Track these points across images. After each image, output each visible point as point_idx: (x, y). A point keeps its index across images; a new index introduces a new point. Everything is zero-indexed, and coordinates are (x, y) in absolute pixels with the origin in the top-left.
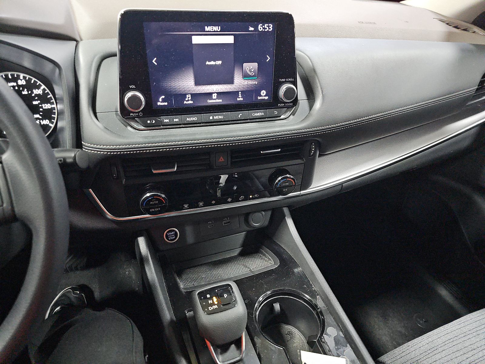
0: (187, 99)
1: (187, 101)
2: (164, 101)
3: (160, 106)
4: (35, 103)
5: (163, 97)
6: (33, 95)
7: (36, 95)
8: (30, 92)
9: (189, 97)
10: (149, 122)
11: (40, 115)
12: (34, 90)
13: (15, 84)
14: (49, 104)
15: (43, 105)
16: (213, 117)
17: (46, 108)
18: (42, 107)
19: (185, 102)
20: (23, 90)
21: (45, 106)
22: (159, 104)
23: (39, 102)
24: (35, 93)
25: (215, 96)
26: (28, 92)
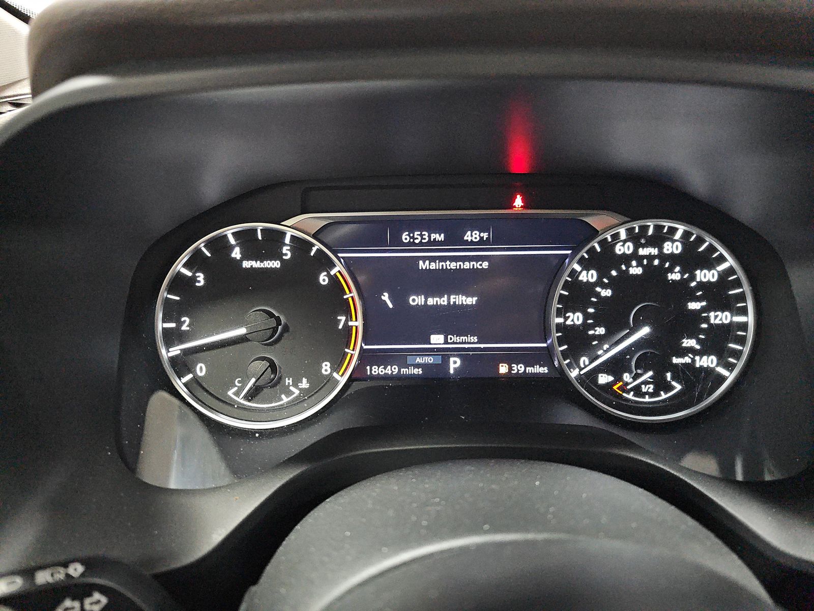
4: (694, 306)
6: (693, 284)
7: (702, 285)
8: (686, 276)
11: (699, 341)
12: (698, 272)
13: (654, 251)
14: (727, 313)
15: (712, 314)
17: (718, 321)
18: (707, 320)
20: (671, 270)
21: (716, 317)
23: (704, 303)
24: (698, 280)
26: (682, 275)
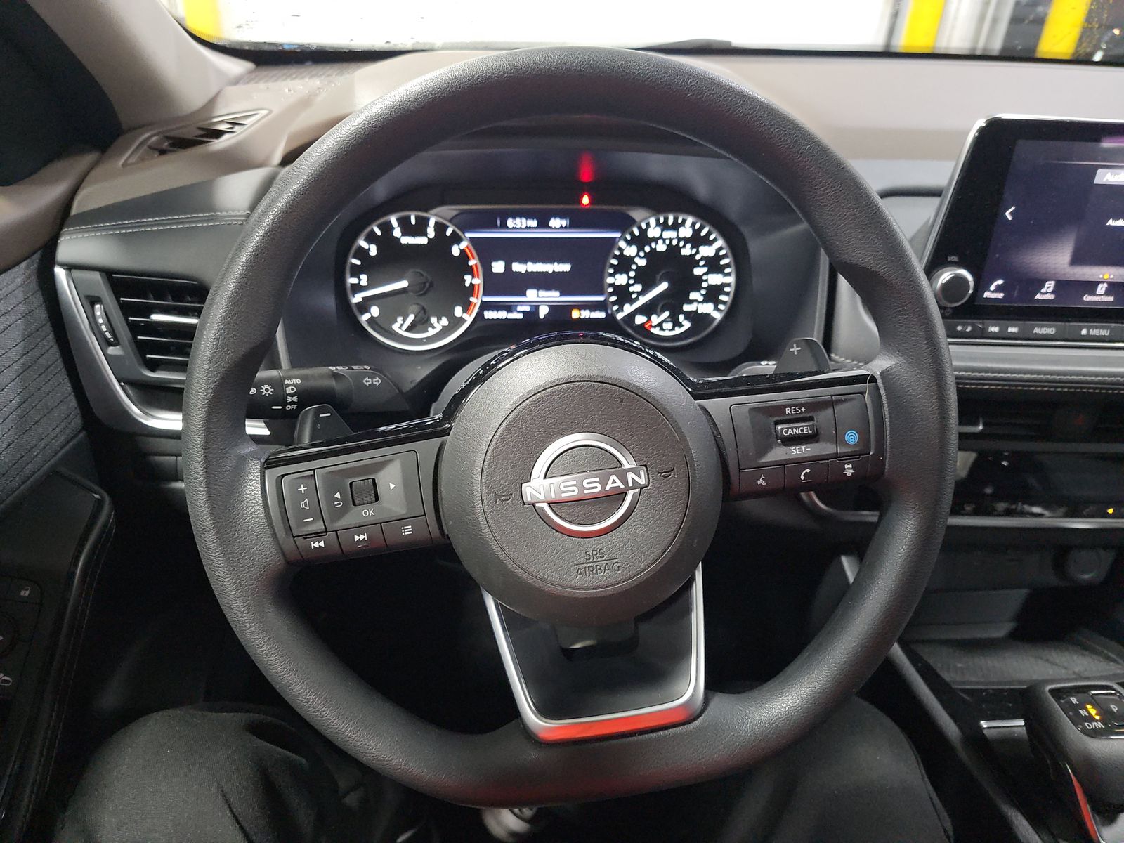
0: (1043, 290)
1: (1043, 294)
2: (998, 289)
3: (987, 299)
4: (698, 271)
5: (1000, 282)
6: (698, 257)
7: (704, 258)
8: (694, 251)
9: (1050, 285)
10: (959, 328)
11: (701, 295)
12: (701, 249)
13: (673, 235)
16: (1089, 332)
19: (1038, 296)
20: (684, 247)
22: (987, 294)
23: (705, 270)
24: (701, 254)
25: (1101, 289)
26: (691, 251)
